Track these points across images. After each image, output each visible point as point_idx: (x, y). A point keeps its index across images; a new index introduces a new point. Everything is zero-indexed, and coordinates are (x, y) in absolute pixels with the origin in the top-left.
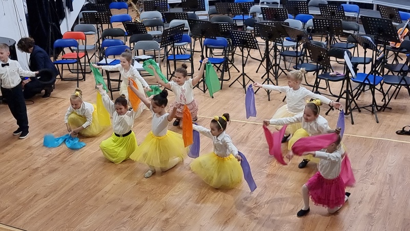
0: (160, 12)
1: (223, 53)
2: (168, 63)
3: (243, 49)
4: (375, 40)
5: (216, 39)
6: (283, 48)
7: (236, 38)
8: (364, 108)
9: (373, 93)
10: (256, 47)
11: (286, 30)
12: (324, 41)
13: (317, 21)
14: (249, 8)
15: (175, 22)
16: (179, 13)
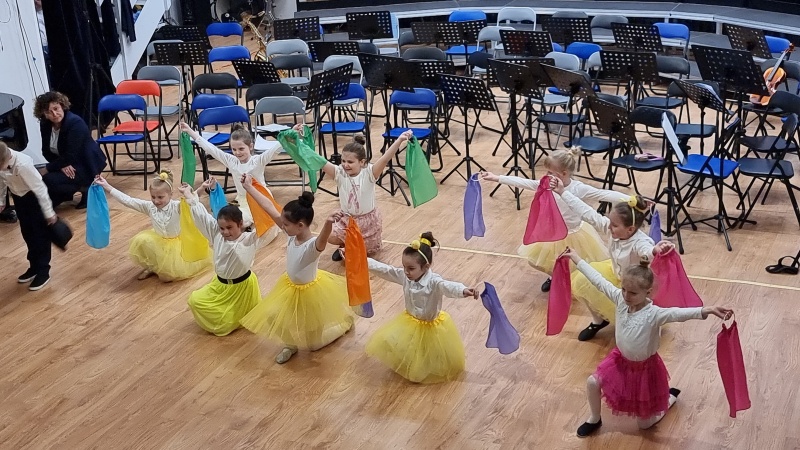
0: (305, 40)
1: (427, 119)
2: (321, 138)
3: (466, 110)
4: (721, 91)
5: (413, 91)
6: (543, 107)
7: (453, 90)
8: (702, 221)
9: (720, 193)
10: (491, 105)
11: (550, 74)
12: (622, 93)
13: (608, 56)
14: (478, 32)
15: (333, 61)
16: (342, 43)
